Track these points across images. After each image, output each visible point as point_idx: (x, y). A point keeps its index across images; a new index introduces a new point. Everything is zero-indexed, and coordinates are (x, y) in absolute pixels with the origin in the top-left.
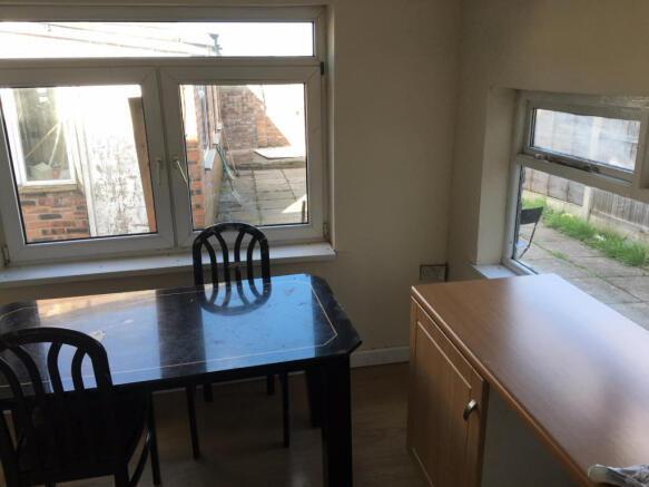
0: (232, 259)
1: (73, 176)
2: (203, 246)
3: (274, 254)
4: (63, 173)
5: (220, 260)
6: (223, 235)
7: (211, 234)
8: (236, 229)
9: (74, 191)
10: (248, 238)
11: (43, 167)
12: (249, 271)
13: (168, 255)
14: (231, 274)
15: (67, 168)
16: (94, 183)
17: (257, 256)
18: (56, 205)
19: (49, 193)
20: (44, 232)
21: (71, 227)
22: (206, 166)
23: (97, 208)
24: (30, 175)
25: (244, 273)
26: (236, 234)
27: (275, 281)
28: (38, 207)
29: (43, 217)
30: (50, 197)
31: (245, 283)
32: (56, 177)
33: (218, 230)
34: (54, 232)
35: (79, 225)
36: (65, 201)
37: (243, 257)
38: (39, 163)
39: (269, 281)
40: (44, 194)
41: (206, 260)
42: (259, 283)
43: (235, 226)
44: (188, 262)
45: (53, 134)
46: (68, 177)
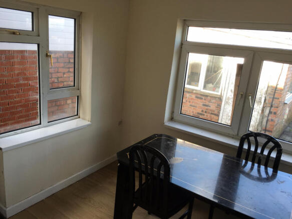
0: (259, 151)
1: (220, 92)
2: (246, 140)
3: (284, 158)
4: (217, 89)
5: (253, 149)
6: (258, 138)
7: (252, 136)
8: (266, 138)
9: (218, 98)
10: (271, 144)
11: (210, 85)
12: (267, 161)
13: (233, 138)
14: (256, 159)
15: (219, 87)
16: (228, 96)
17: (274, 155)
18: (210, 101)
19: (209, 96)
20: (202, 111)
21: (213, 112)
22: (286, 102)
23: (225, 107)
24: (205, 87)
25: (263, 161)
26: (266, 140)
27: (280, 174)
28: (203, 100)
29: (204, 105)
30: (209, 98)
31: (263, 168)
32: (214, 90)
33: (256, 135)
34: (206, 112)
35: (216, 112)
36: (213, 101)
37: (266, 153)
38: (210, 83)
39: (277, 172)
40: (207, 96)
41: (246, 147)
42: (270, 170)
43: (266, 136)
44: (237, 144)
45: (219, 73)
46: (218, 92)
